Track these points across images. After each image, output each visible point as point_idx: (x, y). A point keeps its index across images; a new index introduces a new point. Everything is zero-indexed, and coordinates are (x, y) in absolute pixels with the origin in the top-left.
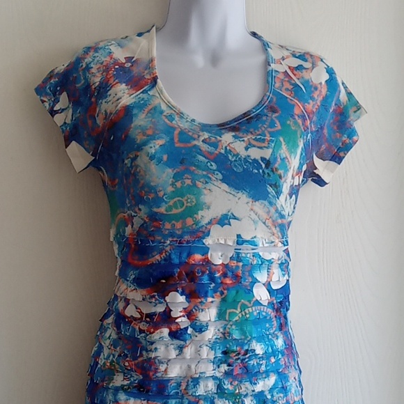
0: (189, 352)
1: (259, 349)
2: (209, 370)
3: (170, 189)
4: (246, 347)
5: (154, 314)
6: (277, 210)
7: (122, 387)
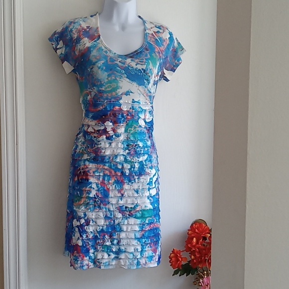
0: (113, 145)
1: (141, 144)
2: (122, 152)
3: (106, 80)
4: (136, 143)
5: (100, 130)
6: (148, 90)
7: (87, 159)
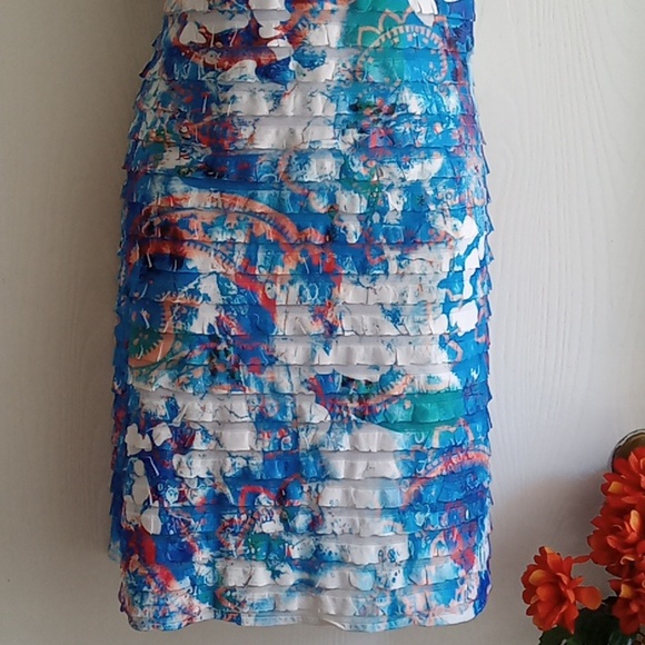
0: (291, 104)
1: (415, 104)
2: (326, 137)
4: (392, 100)
5: (229, 33)
7: (178, 171)
